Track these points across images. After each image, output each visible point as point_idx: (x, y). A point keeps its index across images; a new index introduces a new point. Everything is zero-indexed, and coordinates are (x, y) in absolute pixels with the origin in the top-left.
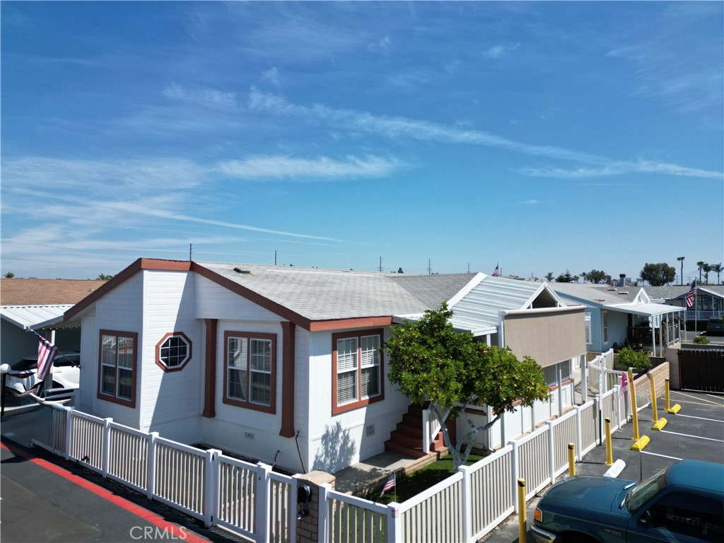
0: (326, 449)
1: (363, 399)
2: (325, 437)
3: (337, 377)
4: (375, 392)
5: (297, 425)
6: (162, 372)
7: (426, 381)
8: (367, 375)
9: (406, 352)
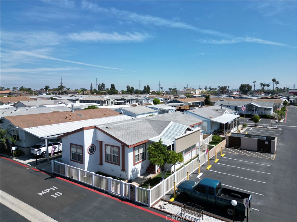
0: (132, 174)
1: (141, 160)
2: (132, 171)
3: (134, 156)
4: (144, 158)
5: (126, 168)
6: (89, 155)
7: (156, 160)
8: (142, 154)
9: (152, 153)
